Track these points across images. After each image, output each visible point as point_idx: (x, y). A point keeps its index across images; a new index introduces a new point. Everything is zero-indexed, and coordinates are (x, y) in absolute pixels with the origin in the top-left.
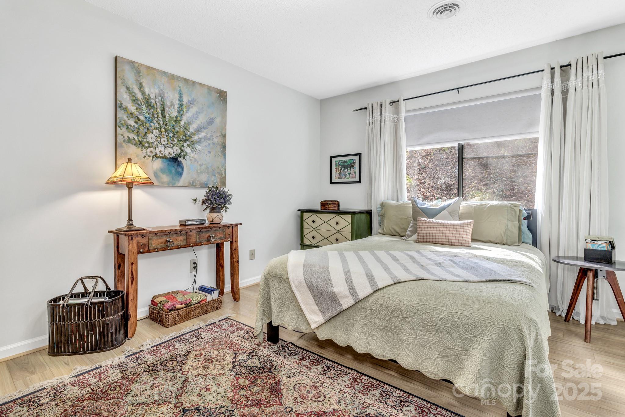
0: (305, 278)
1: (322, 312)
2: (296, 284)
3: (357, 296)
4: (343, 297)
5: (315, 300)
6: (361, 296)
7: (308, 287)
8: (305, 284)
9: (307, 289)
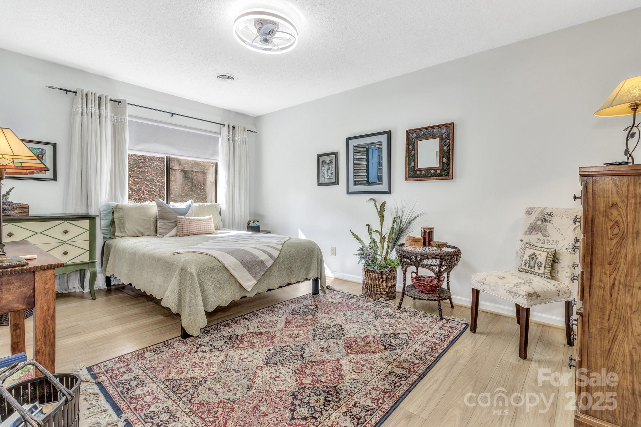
0: (238, 260)
1: (254, 277)
2: (233, 266)
3: (274, 257)
4: (267, 261)
5: (249, 271)
6: (276, 256)
7: (243, 265)
8: (240, 263)
9: (242, 266)
